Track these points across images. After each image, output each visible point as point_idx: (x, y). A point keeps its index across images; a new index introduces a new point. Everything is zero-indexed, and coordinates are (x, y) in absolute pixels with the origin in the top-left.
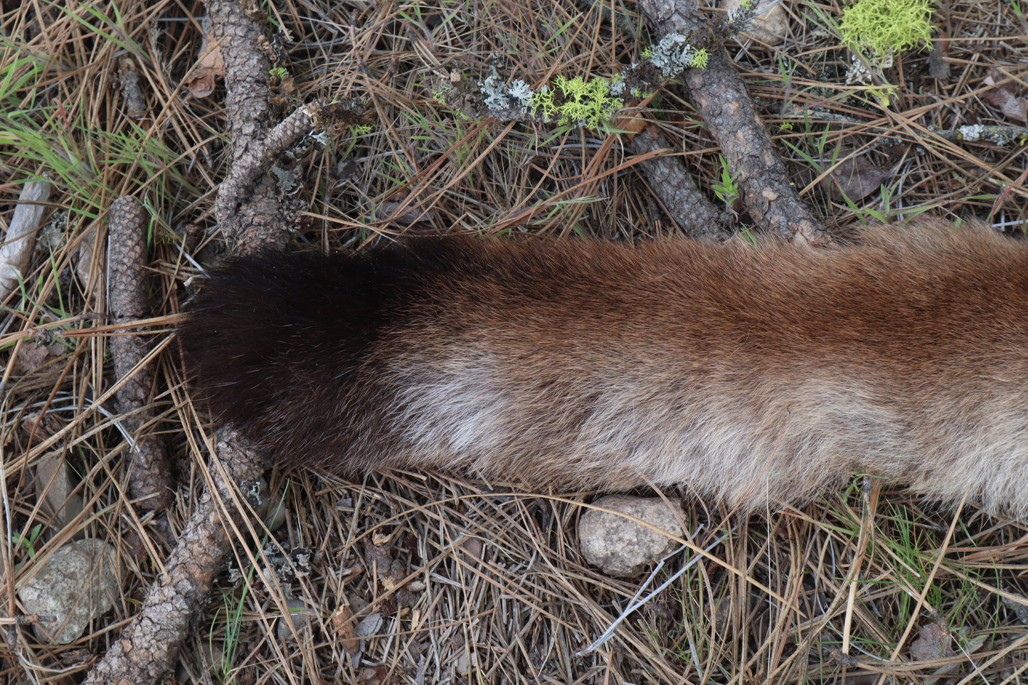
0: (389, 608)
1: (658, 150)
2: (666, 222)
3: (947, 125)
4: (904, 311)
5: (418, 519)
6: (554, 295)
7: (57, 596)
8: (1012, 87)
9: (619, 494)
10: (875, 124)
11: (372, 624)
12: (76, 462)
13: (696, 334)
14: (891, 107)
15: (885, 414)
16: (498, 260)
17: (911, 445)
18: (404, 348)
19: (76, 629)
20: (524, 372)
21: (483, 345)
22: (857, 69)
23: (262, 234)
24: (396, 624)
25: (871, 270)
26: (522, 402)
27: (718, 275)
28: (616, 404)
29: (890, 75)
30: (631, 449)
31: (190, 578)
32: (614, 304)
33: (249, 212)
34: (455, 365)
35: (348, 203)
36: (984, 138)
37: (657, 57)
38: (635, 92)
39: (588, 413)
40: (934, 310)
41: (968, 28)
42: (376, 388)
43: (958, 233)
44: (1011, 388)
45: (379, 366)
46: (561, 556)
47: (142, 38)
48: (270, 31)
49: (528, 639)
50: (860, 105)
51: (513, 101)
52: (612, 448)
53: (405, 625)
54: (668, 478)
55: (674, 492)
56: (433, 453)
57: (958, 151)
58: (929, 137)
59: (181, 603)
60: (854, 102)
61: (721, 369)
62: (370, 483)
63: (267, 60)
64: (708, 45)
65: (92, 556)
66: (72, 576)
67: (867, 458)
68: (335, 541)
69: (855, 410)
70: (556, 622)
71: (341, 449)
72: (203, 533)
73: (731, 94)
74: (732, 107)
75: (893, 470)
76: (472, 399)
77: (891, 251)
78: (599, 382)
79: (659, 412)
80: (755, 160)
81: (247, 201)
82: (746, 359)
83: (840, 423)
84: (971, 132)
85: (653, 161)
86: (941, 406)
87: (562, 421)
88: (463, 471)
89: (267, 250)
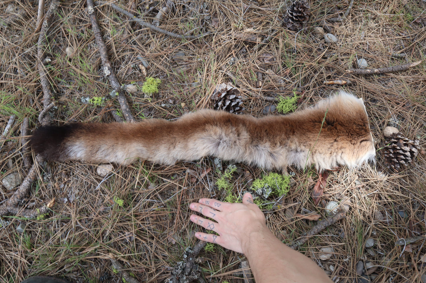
0: (65, 183)
1: (113, 109)
2: (115, 120)
3: (161, 104)
4: (147, 132)
5: (70, 169)
6: (94, 132)
7: (8, 182)
8: (171, 99)
9: (105, 164)
10: (148, 104)
11: (62, 186)
12: (14, 160)
13: (116, 137)
14: (151, 102)
15: (144, 149)
16: (85, 126)
17: (149, 153)
18: (69, 141)
19: (12, 187)
20: (89, 144)
21: (82, 140)
22: (146, 96)
23: (46, 123)
24: (66, 186)
25: (142, 126)
26: (88, 149)
27: (120, 128)
28: (103, 149)
29: (151, 97)
30: (106, 156)
31: (30, 178)
32: (104, 133)
33: (44, 119)
34: (77, 143)
35: (63, 118)
36: (165, 106)
37: (111, 94)
38: (106, 99)
39: (98, 150)
40: (152, 131)
41: (166, 90)
42: (64, 147)
43: (158, 120)
44: (165, 143)
45: (64, 144)
46: (94, 174)
47: (33, 93)
48: (52, 91)
49: (88, 187)
50: (146, 102)
51: (86, 101)
52: (103, 156)
53: (68, 186)
54: (112, 161)
55: (112, 163)
56: (74, 158)
57: (162, 108)
58: (157, 107)
59: (28, 182)
60: (145, 101)
61: (120, 143)
62: (63, 163)
63: (51, 96)
64: (118, 92)
65: (16, 175)
66: (12, 179)
67: (141, 156)
68: (57, 172)
69: (140, 148)
70: (92, 184)
71: (58, 157)
72: (32, 171)
73: (123, 99)
74: (123, 102)
75: (145, 158)
76: (80, 149)
77: (146, 122)
78: (100, 145)
79: (110, 150)
80: (125, 110)
81: (44, 118)
82: (123, 141)
83: (137, 150)
84: (163, 105)
85: (112, 111)
86: (154, 147)
87: (94, 152)
88: (79, 161)
89: (46, 126)
